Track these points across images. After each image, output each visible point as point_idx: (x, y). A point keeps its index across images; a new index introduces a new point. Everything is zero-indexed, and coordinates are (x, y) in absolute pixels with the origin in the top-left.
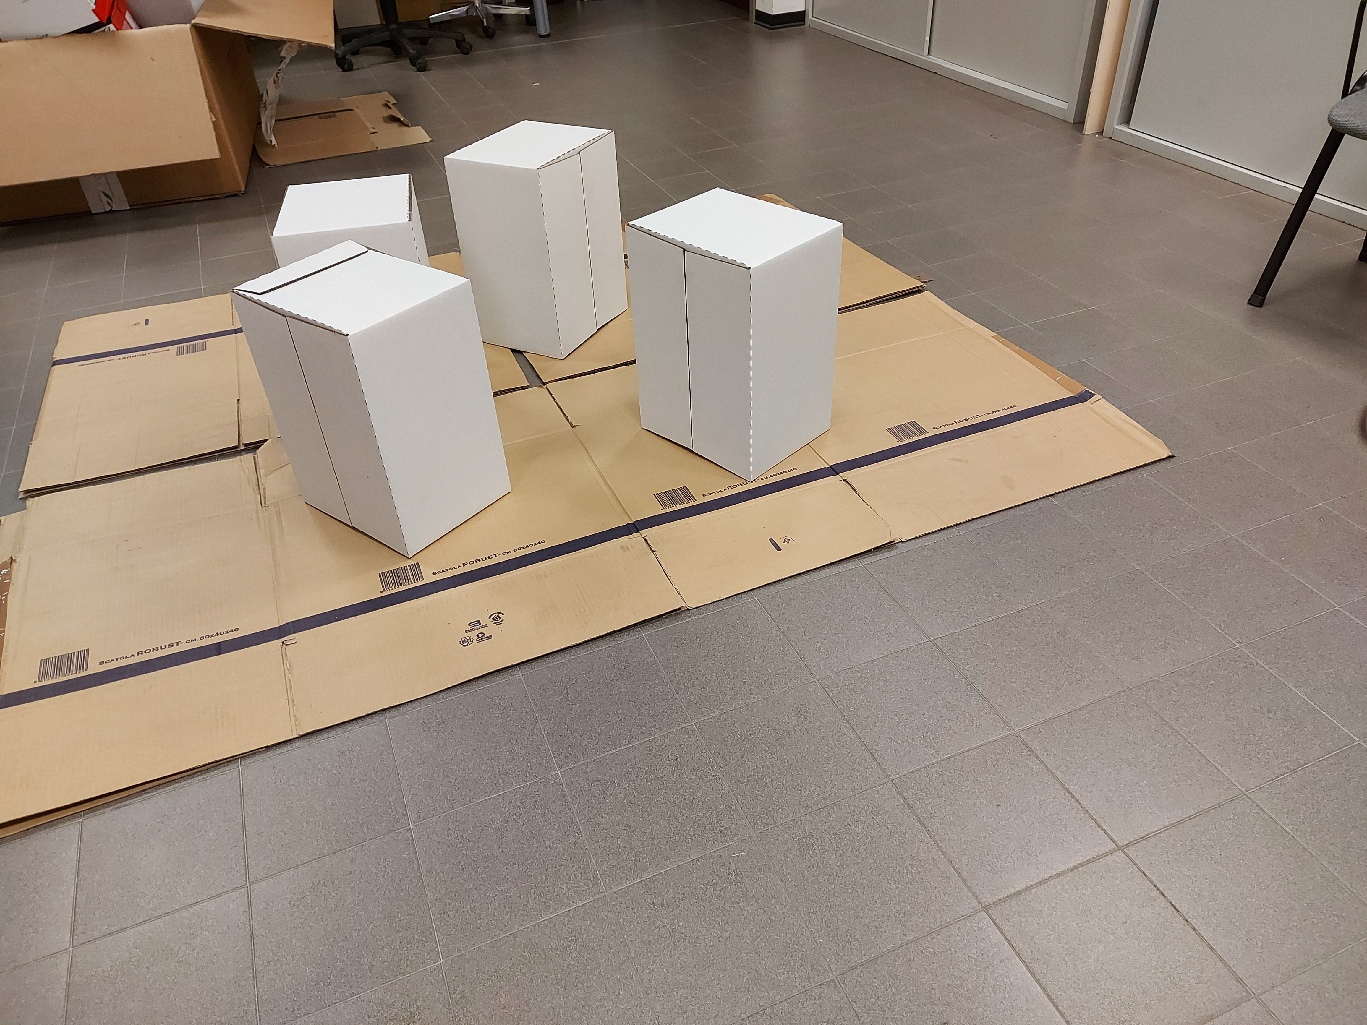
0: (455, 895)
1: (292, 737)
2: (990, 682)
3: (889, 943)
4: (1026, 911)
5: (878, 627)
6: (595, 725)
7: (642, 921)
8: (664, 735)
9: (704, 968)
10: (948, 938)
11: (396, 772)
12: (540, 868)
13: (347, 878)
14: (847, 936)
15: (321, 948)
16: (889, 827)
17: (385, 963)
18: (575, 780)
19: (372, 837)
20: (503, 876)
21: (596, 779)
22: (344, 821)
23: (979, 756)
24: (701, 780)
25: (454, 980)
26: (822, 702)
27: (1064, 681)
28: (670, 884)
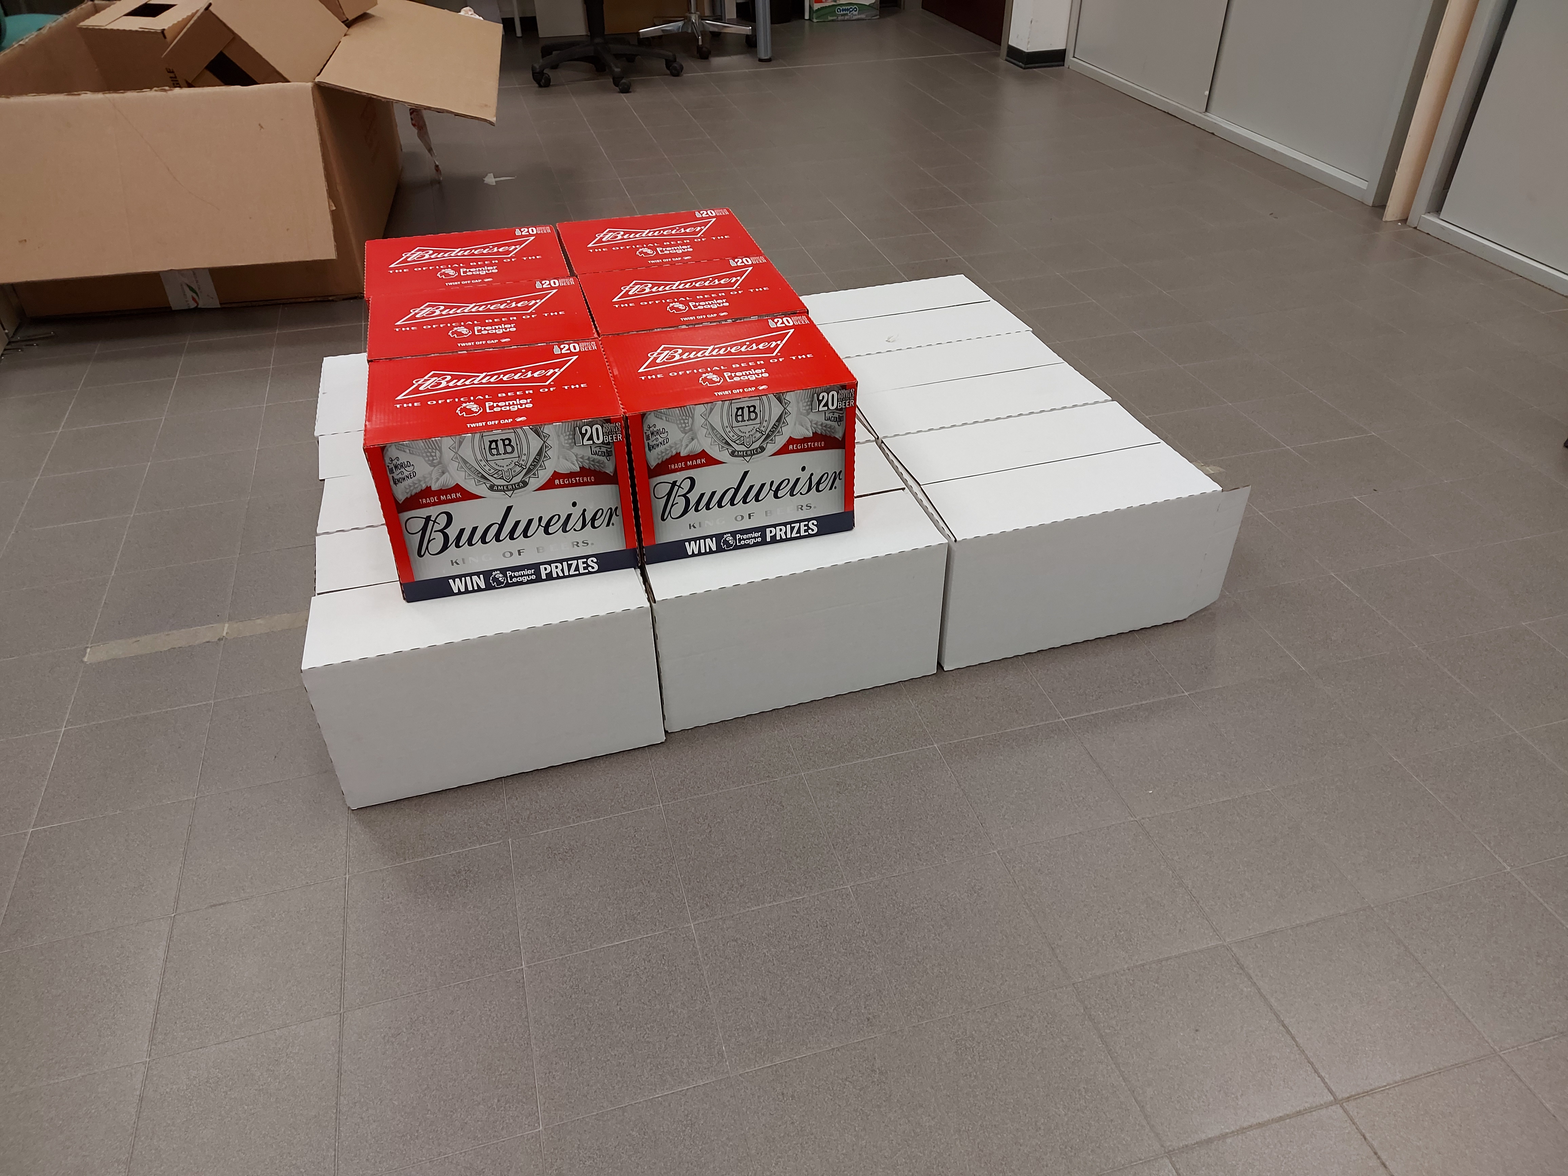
0: (563, 1053)
2: (1202, 879)
4: (1216, 1164)
5: (1076, 797)
6: (738, 875)
7: (768, 1113)
8: (814, 897)
12: (660, 1035)
13: (449, 1018)
15: (412, 1095)
16: (1064, 1039)
17: (479, 1123)
18: (709, 937)
19: (479, 974)
20: (618, 1039)
21: (732, 938)
22: (452, 952)
23: (1179, 967)
24: (851, 955)
25: (552, 1153)
26: (1000, 879)
27: (1292, 889)
28: (804, 1074)
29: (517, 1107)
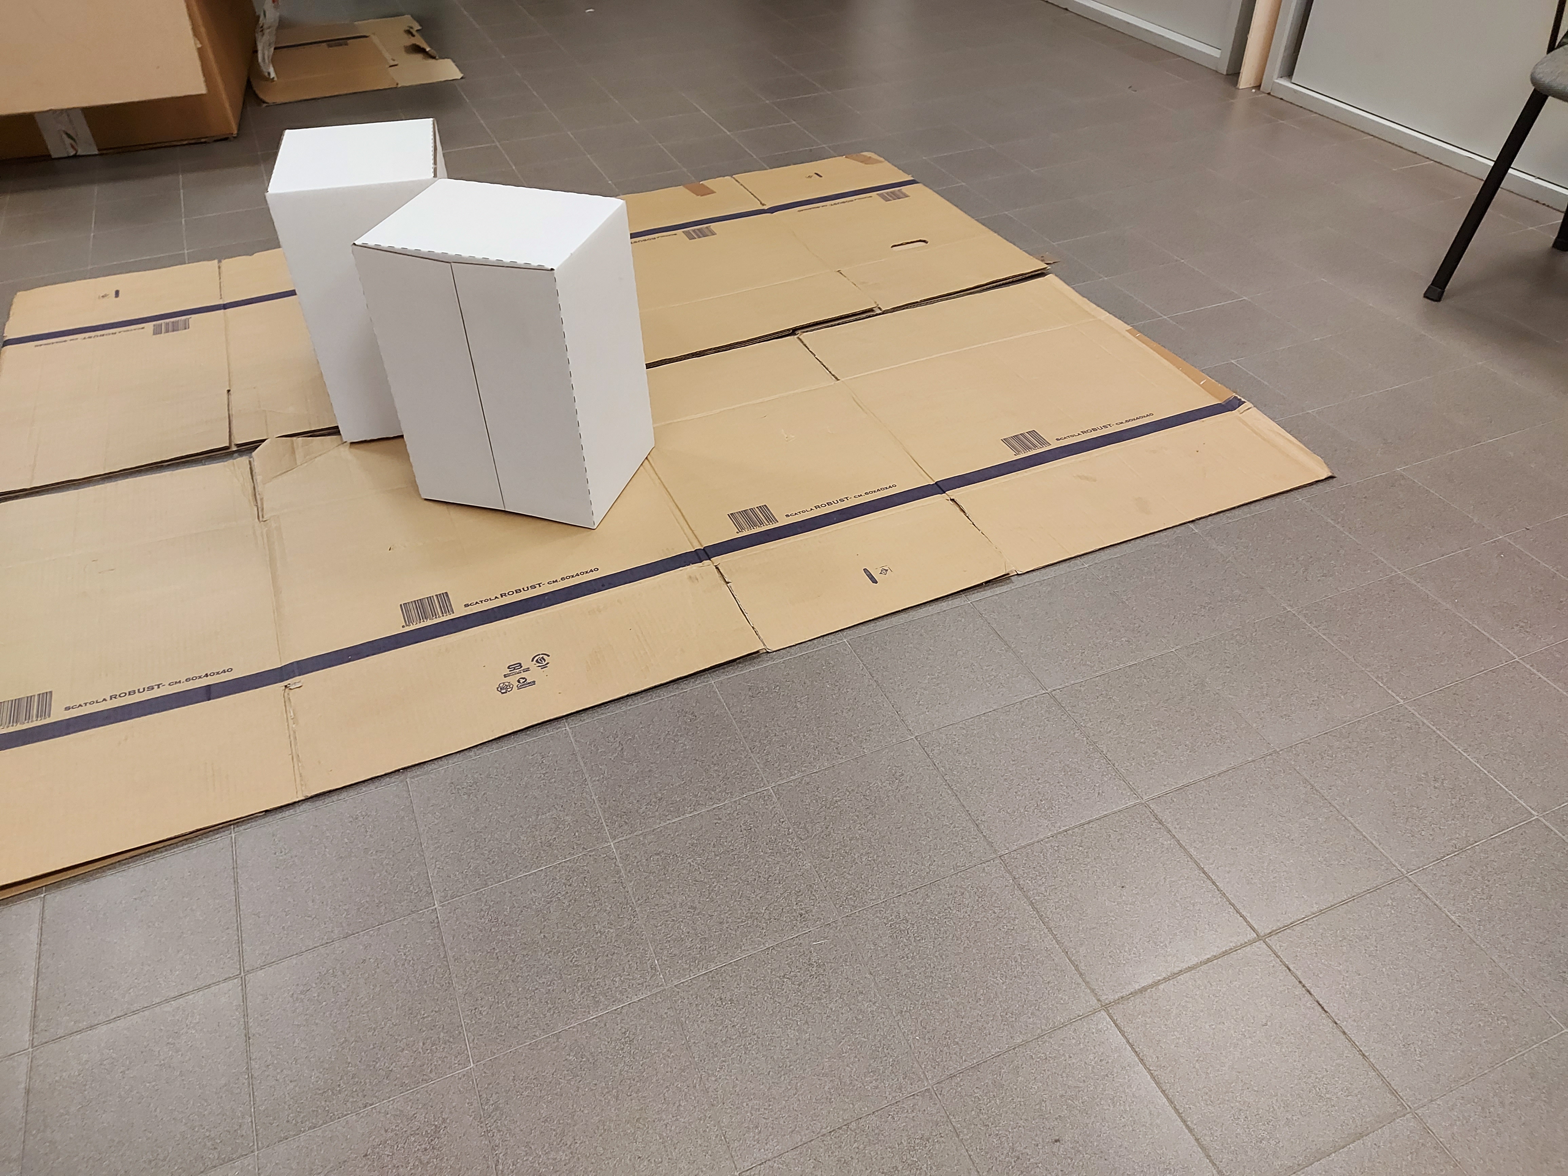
0: (488, 988)
1: (297, 800)
2: (1116, 742)
3: (994, 1047)
4: (1151, 1011)
5: (987, 676)
6: (655, 789)
7: (708, 1020)
8: (735, 802)
9: (779, 1075)
10: (1062, 1042)
11: (419, 841)
12: (588, 957)
13: (361, 967)
14: (946, 1038)
15: (330, 1050)
16: (996, 911)
17: (406, 1069)
18: (631, 854)
19: (390, 919)
20: (545, 966)
21: (655, 852)
22: (357, 900)
23: (1101, 829)
24: (778, 854)
25: (487, 1088)
26: (920, 764)
27: (1202, 742)
28: (741, 977)
29: (444, 1048)
